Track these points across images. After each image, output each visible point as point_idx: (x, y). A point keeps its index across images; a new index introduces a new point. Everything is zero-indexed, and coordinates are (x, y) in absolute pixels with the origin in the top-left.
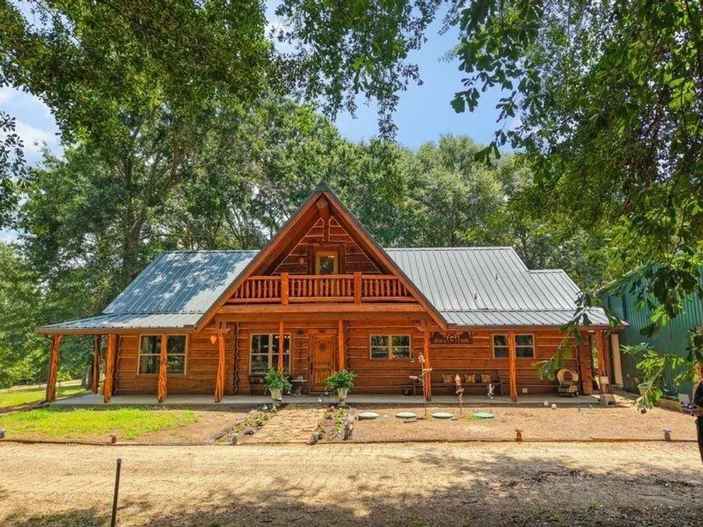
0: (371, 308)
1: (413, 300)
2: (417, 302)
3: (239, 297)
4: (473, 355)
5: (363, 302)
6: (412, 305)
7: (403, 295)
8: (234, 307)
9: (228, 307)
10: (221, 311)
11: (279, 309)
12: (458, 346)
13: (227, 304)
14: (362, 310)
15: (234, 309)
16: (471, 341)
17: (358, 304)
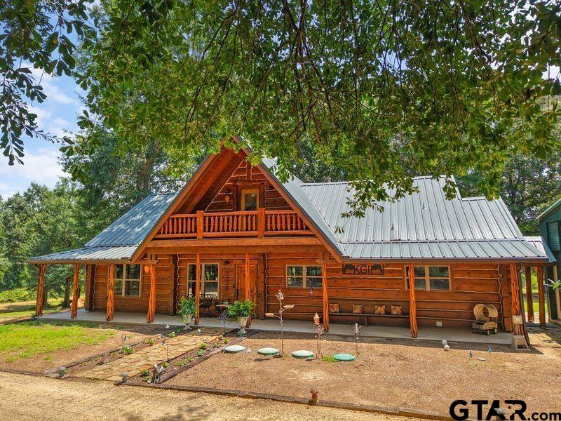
0: (272, 241)
1: (311, 233)
2: (314, 236)
3: (164, 233)
4: (384, 286)
5: (266, 236)
6: (309, 239)
7: (302, 229)
8: (159, 242)
9: (155, 241)
10: (150, 246)
11: (194, 244)
12: (369, 277)
13: (154, 239)
14: (263, 244)
15: (159, 244)
16: (383, 273)
17: (261, 238)
